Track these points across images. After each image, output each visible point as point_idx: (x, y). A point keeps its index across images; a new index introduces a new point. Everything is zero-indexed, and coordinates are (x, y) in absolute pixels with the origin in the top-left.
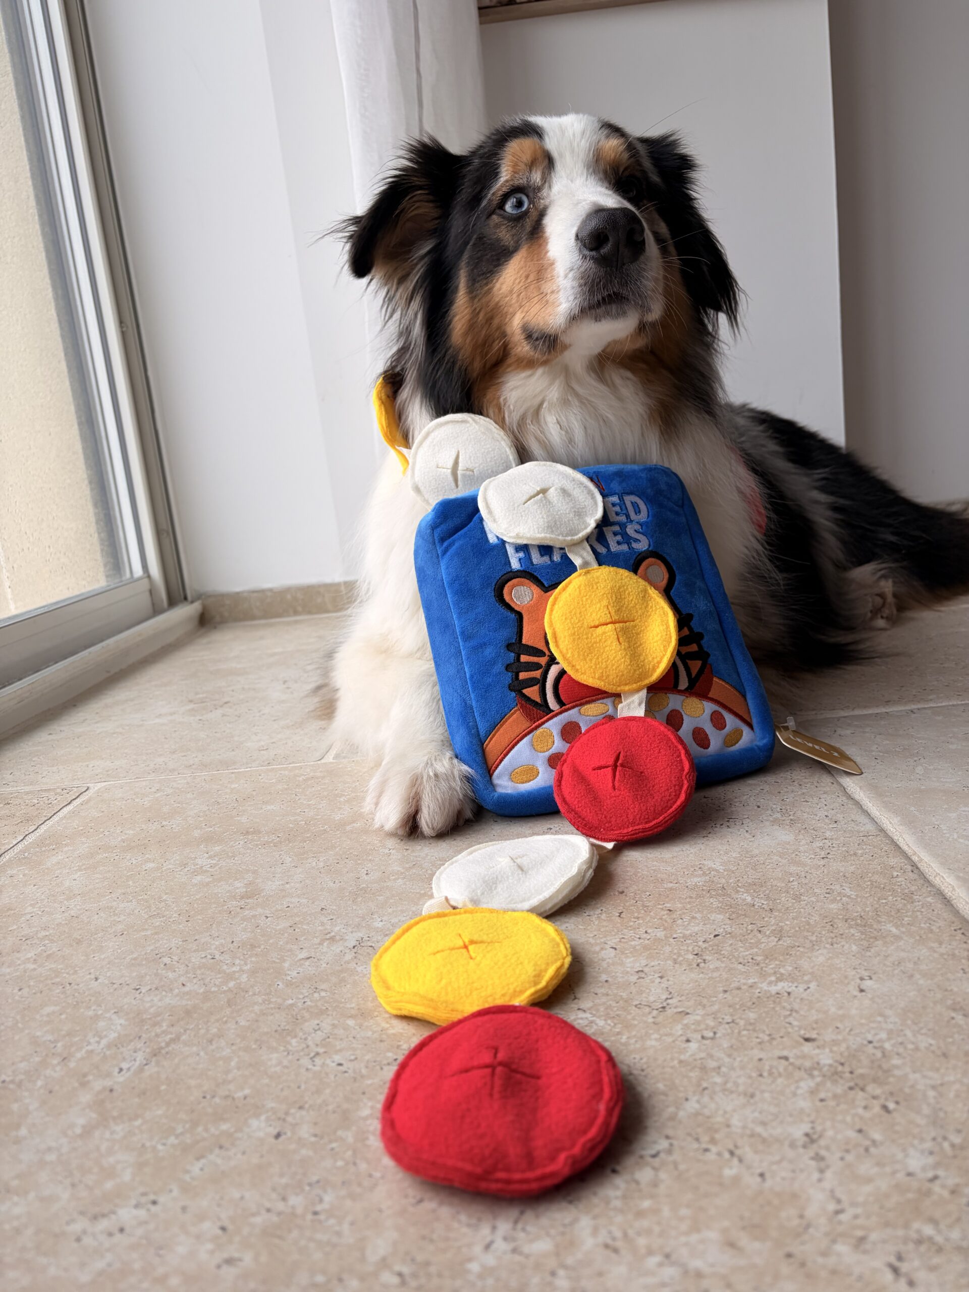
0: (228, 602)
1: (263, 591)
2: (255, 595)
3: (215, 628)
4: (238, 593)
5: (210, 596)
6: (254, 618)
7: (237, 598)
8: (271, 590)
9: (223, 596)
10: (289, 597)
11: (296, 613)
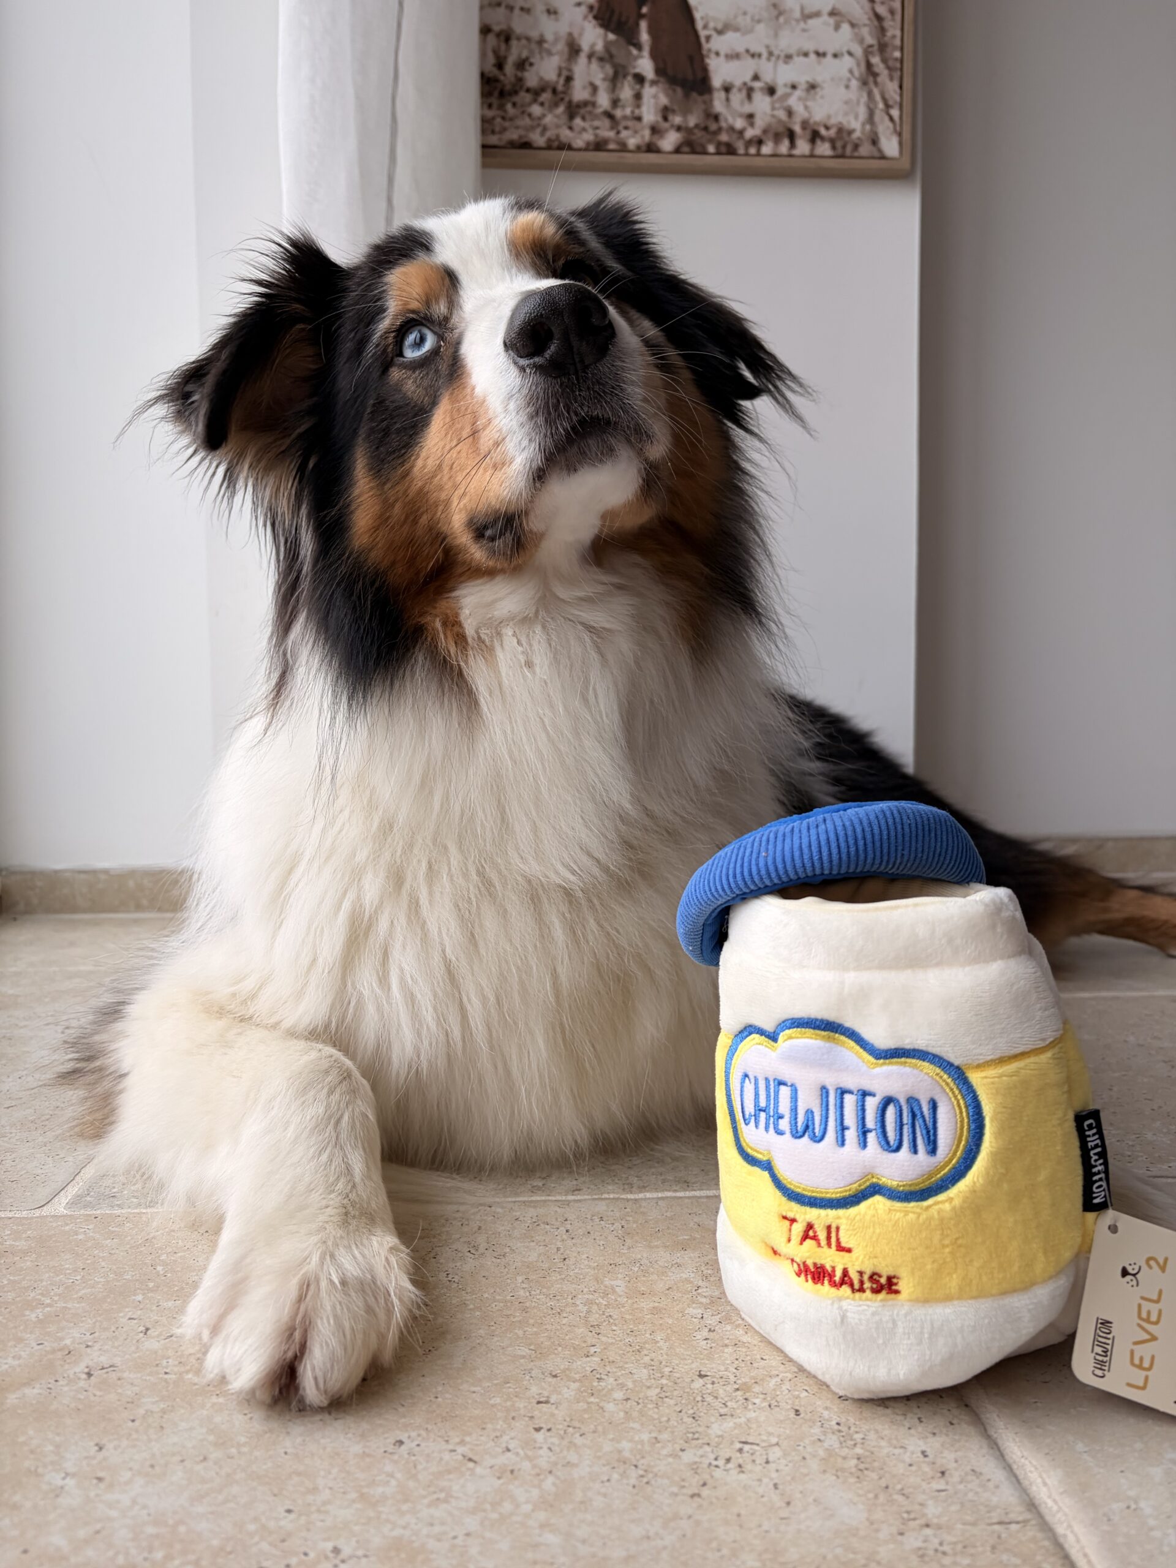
0: (39, 884)
1: (94, 872)
2: (83, 876)
3: (15, 919)
4: (56, 872)
5: (14, 873)
6: (74, 909)
7: (54, 879)
8: (106, 872)
9: (34, 874)
10: (131, 883)
11: (139, 908)
